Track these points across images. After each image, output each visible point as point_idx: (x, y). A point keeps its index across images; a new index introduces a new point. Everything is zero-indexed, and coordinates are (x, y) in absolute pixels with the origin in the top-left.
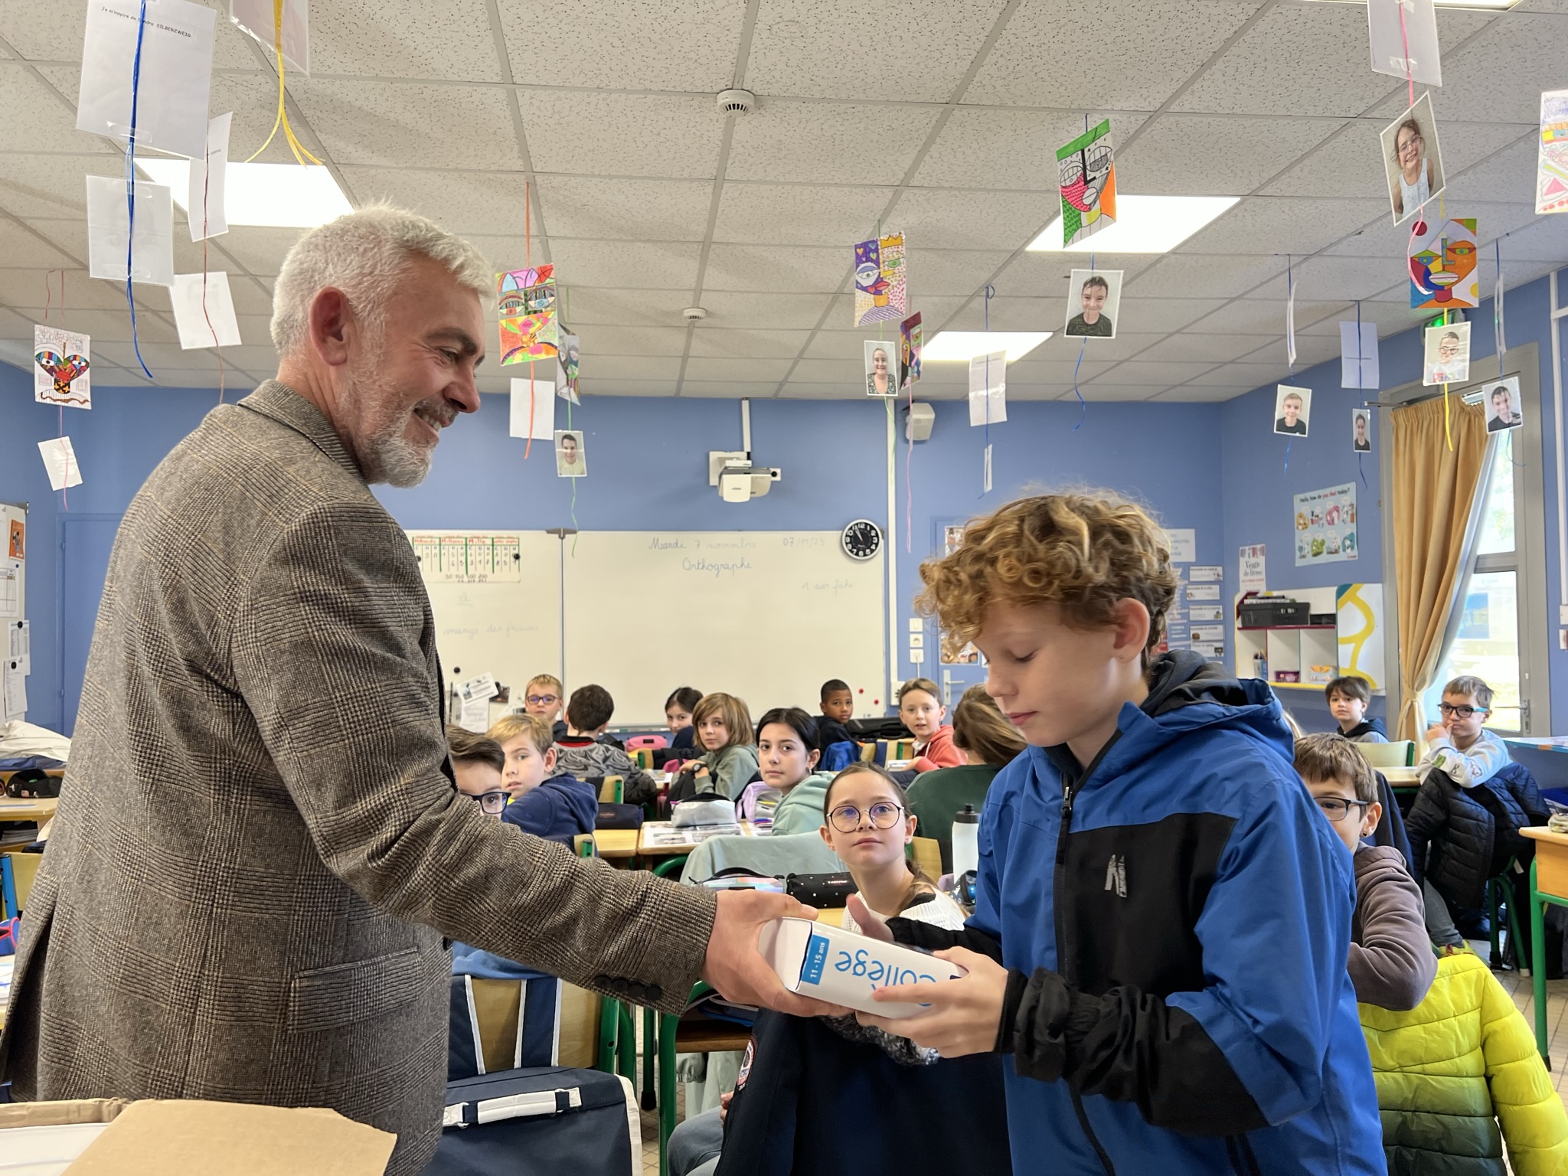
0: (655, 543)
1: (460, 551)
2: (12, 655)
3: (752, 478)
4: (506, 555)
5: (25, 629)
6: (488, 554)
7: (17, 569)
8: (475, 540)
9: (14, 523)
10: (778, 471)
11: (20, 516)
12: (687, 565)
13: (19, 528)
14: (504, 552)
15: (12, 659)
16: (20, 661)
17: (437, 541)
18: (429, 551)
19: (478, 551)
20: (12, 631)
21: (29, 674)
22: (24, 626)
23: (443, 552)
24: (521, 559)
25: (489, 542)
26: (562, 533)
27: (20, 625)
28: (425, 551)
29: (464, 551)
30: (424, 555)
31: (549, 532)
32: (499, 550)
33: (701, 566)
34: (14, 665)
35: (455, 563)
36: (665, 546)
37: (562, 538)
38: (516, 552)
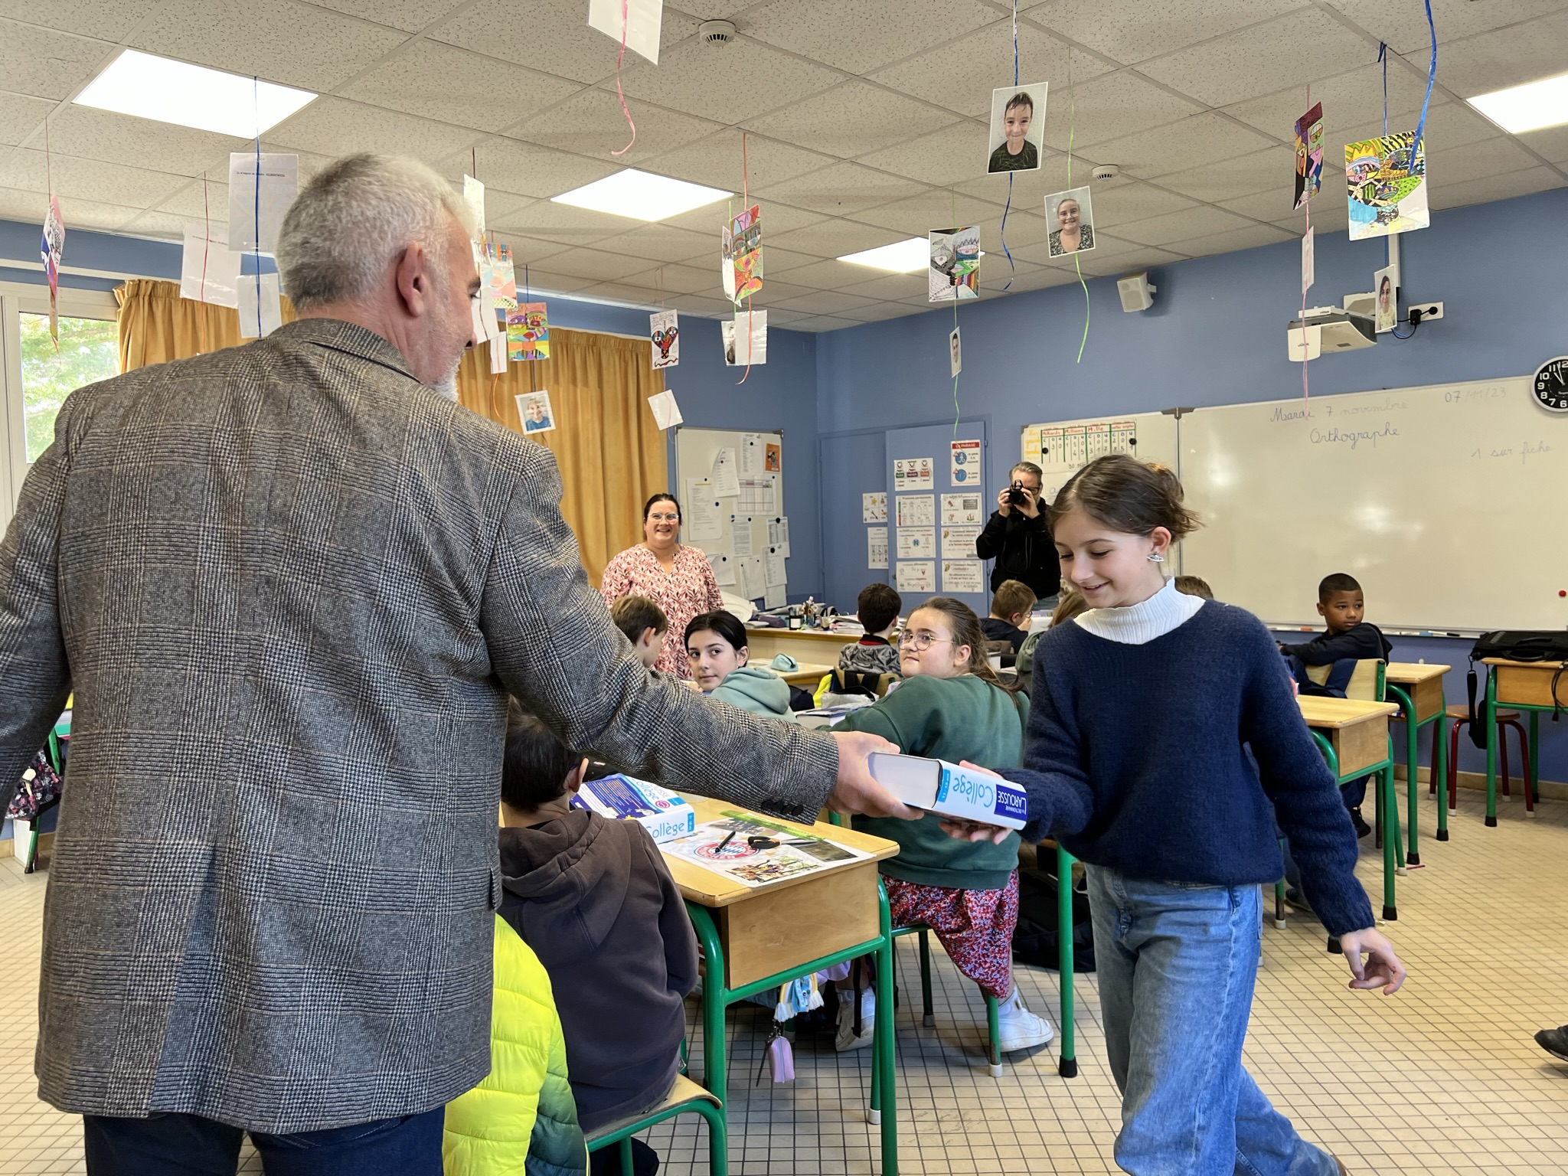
0: (1278, 412)
1: (1081, 440)
2: (771, 542)
3: (1322, 328)
4: (1123, 441)
5: (784, 524)
6: (1106, 441)
7: (774, 480)
8: (1094, 428)
9: (769, 446)
10: (1440, 306)
11: (776, 440)
12: (1315, 438)
13: (774, 450)
14: (1121, 437)
15: (771, 546)
16: (779, 547)
17: (1061, 432)
18: (1054, 443)
19: (1097, 439)
20: (770, 526)
21: (788, 556)
22: (781, 521)
23: (1066, 442)
24: (1137, 445)
25: (1107, 428)
26: (1178, 412)
27: (778, 520)
28: (1052, 442)
29: (1084, 440)
30: (1051, 447)
31: (1164, 413)
32: (1117, 436)
33: (1332, 437)
34: (773, 550)
35: (1077, 452)
36: (1289, 417)
37: (1178, 418)
38: (1133, 437)
